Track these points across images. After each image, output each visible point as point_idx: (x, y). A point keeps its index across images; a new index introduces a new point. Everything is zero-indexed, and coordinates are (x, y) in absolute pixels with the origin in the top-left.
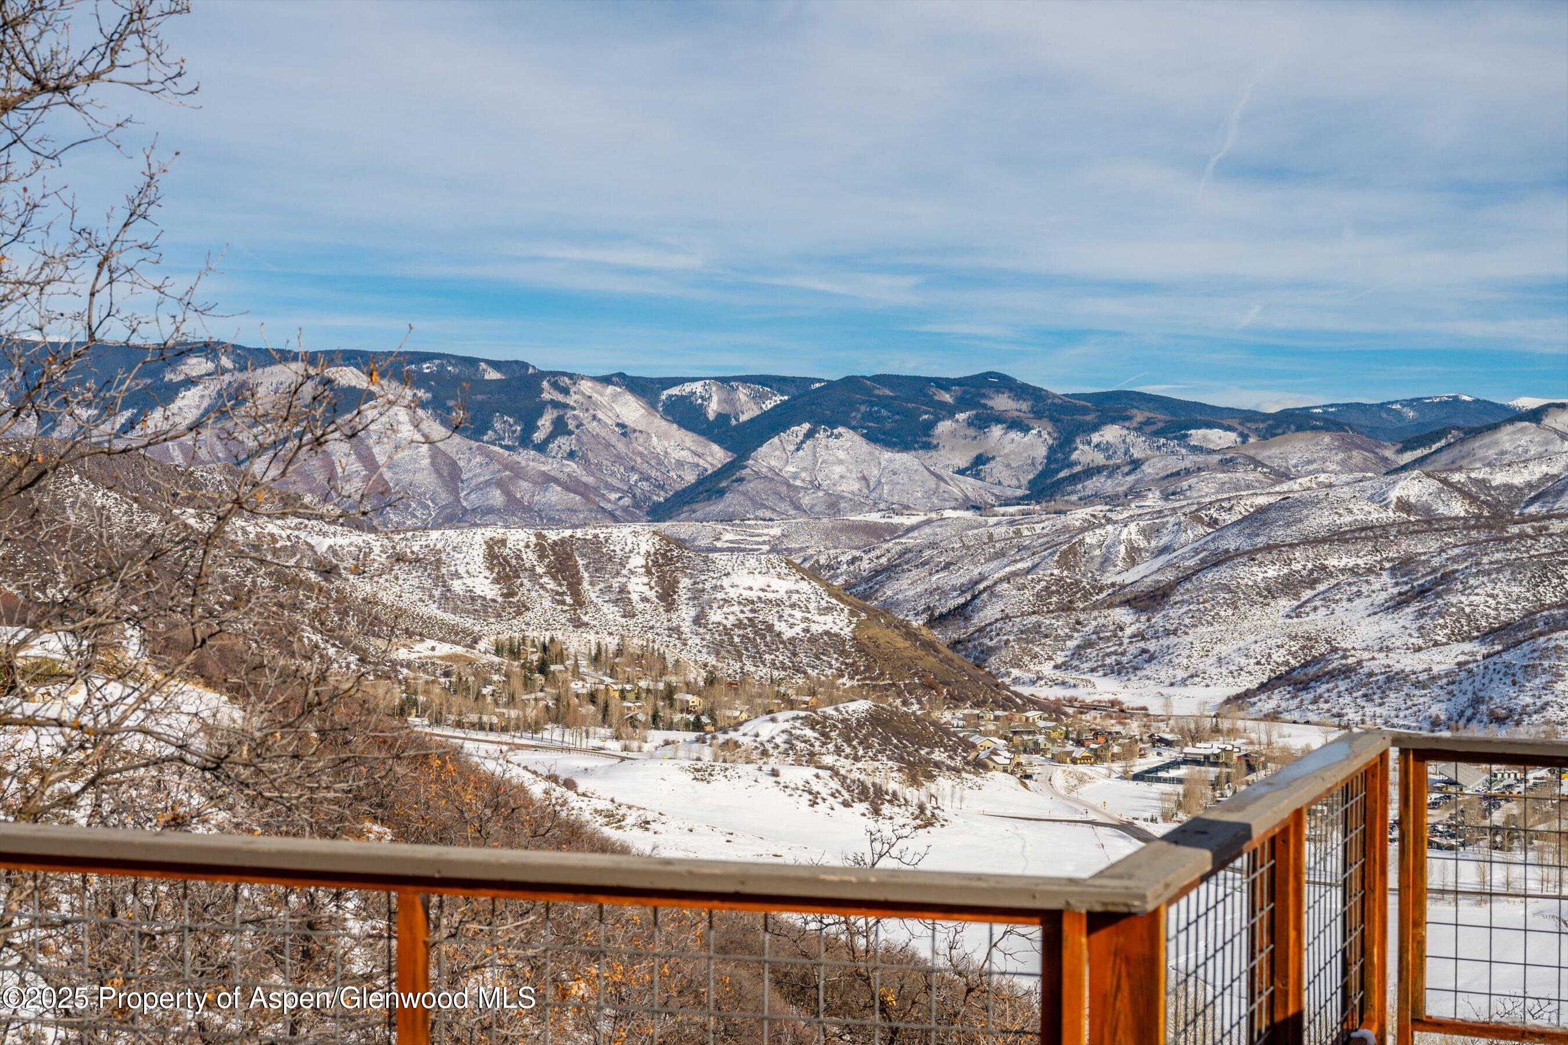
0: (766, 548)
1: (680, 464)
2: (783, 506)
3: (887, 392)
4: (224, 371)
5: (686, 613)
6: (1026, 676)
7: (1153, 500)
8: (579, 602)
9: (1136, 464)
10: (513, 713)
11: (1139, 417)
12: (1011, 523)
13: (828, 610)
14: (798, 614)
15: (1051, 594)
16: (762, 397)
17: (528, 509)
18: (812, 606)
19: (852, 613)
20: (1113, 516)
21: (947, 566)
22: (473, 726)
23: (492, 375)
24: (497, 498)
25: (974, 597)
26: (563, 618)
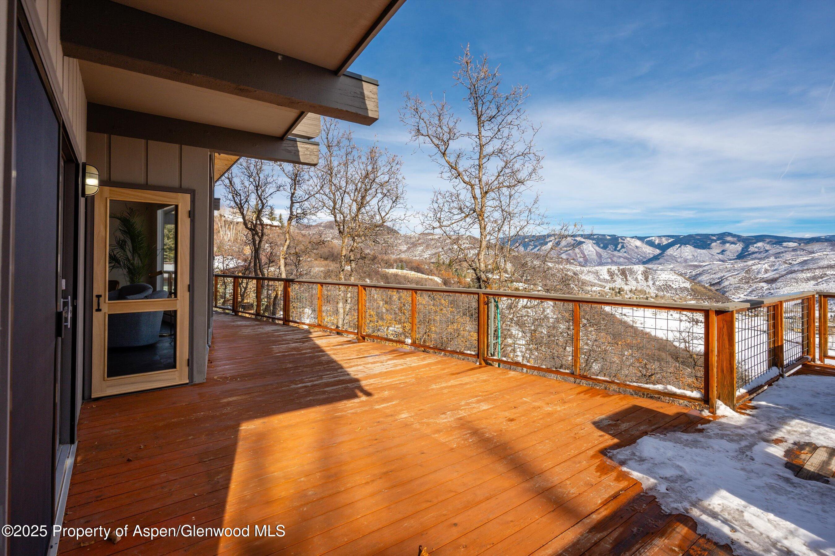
0: (669, 270)
1: (649, 253)
2: (673, 261)
3: (699, 237)
5: (650, 283)
6: (736, 297)
7: (772, 259)
8: (627, 280)
9: (767, 251)
11: (768, 240)
12: (732, 264)
13: (684, 282)
14: (677, 283)
15: (743, 280)
16: (669, 239)
18: (680, 282)
19: (690, 283)
20: (760, 262)
21: (715, 273)
23: (608, 237)
24: (609, 260)
25: (722, 280)
26: (623, 283)
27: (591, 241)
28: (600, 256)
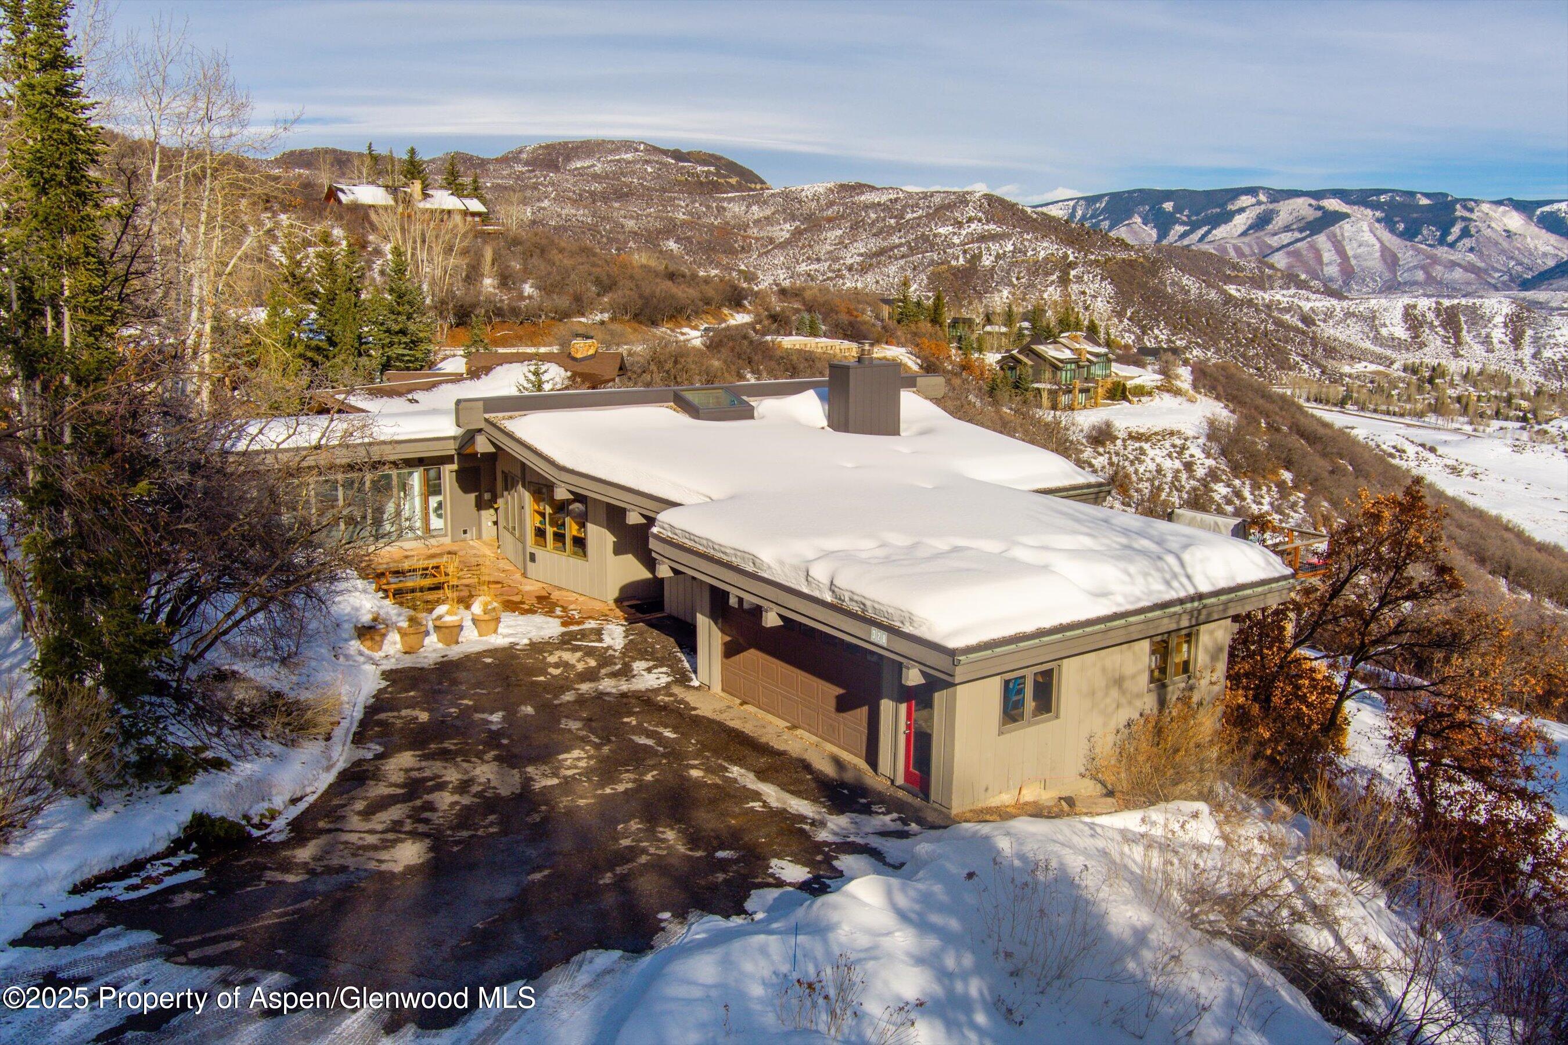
1: (1544, 254)
4: (1259, 203)
5: (1528, 351)
8: (1459, 342)
10: (1408, 406)
17: (1440, 283)
22: (1383, 413)
23: (1424, 201)
24: (1420, 276)
26: (1447, 352)
27: (1369, 212)
28: (1391, 260)
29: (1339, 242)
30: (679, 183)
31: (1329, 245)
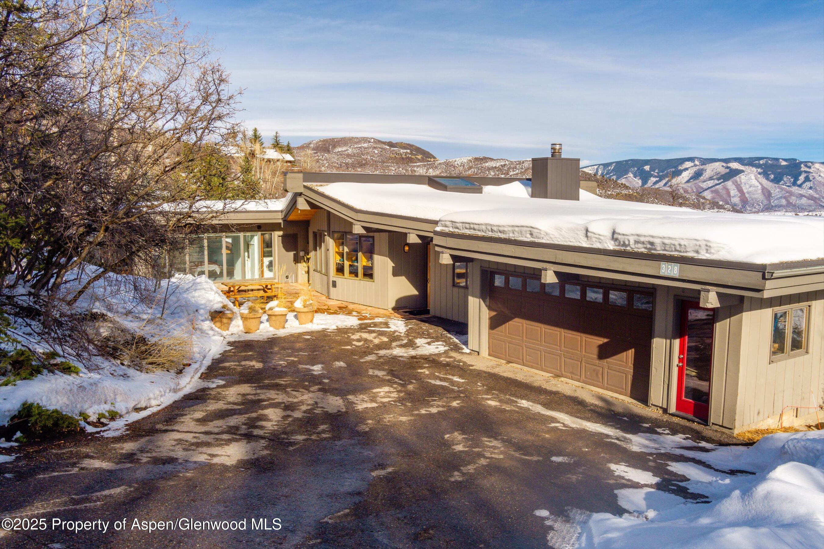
4: (695, 165)
17: (794, 206)
23: (784, 163)
24: (784, 202)
27: (754, 169)
28: (767, 194)
29: (739, 185)
30: (392, 158)
31: (734, 187)
